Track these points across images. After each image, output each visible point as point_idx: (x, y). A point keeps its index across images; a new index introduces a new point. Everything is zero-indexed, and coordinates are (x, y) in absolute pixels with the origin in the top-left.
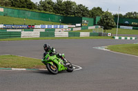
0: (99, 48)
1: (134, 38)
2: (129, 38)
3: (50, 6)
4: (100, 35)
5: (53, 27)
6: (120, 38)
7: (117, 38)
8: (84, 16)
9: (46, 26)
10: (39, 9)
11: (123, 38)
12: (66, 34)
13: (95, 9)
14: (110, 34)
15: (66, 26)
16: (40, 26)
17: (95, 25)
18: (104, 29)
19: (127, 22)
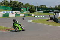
0: (29, 21)
1: (43, 17)
2: (41, 17)
3: (7, 3)
4: (29, 15)
5: (8, 12)
6: (37, 17)
7: (36, 16)
8: (22, 7)
9: (5, 12)
10: (2, 5)
11: (39, 17)
12: (14, 15)
13: (26, 4)
14: (33, 15)
15: (14, 12)
16: (2, 12)
17: (26, 11)
18: (31, 13)
19: (40, 10)
